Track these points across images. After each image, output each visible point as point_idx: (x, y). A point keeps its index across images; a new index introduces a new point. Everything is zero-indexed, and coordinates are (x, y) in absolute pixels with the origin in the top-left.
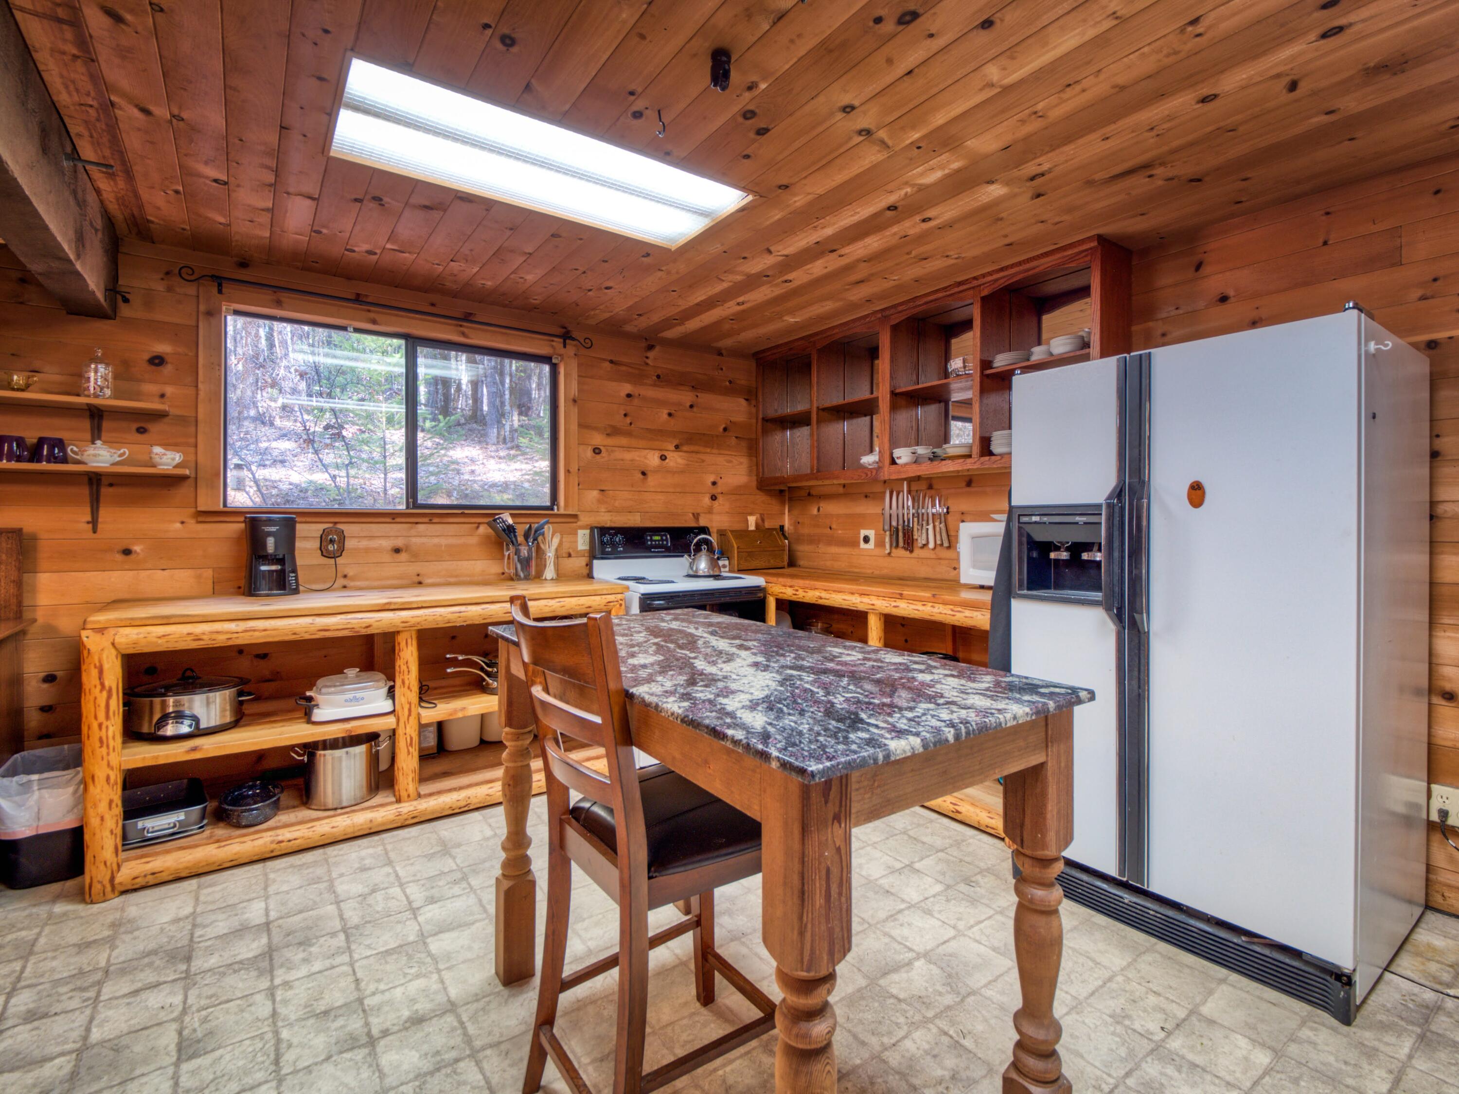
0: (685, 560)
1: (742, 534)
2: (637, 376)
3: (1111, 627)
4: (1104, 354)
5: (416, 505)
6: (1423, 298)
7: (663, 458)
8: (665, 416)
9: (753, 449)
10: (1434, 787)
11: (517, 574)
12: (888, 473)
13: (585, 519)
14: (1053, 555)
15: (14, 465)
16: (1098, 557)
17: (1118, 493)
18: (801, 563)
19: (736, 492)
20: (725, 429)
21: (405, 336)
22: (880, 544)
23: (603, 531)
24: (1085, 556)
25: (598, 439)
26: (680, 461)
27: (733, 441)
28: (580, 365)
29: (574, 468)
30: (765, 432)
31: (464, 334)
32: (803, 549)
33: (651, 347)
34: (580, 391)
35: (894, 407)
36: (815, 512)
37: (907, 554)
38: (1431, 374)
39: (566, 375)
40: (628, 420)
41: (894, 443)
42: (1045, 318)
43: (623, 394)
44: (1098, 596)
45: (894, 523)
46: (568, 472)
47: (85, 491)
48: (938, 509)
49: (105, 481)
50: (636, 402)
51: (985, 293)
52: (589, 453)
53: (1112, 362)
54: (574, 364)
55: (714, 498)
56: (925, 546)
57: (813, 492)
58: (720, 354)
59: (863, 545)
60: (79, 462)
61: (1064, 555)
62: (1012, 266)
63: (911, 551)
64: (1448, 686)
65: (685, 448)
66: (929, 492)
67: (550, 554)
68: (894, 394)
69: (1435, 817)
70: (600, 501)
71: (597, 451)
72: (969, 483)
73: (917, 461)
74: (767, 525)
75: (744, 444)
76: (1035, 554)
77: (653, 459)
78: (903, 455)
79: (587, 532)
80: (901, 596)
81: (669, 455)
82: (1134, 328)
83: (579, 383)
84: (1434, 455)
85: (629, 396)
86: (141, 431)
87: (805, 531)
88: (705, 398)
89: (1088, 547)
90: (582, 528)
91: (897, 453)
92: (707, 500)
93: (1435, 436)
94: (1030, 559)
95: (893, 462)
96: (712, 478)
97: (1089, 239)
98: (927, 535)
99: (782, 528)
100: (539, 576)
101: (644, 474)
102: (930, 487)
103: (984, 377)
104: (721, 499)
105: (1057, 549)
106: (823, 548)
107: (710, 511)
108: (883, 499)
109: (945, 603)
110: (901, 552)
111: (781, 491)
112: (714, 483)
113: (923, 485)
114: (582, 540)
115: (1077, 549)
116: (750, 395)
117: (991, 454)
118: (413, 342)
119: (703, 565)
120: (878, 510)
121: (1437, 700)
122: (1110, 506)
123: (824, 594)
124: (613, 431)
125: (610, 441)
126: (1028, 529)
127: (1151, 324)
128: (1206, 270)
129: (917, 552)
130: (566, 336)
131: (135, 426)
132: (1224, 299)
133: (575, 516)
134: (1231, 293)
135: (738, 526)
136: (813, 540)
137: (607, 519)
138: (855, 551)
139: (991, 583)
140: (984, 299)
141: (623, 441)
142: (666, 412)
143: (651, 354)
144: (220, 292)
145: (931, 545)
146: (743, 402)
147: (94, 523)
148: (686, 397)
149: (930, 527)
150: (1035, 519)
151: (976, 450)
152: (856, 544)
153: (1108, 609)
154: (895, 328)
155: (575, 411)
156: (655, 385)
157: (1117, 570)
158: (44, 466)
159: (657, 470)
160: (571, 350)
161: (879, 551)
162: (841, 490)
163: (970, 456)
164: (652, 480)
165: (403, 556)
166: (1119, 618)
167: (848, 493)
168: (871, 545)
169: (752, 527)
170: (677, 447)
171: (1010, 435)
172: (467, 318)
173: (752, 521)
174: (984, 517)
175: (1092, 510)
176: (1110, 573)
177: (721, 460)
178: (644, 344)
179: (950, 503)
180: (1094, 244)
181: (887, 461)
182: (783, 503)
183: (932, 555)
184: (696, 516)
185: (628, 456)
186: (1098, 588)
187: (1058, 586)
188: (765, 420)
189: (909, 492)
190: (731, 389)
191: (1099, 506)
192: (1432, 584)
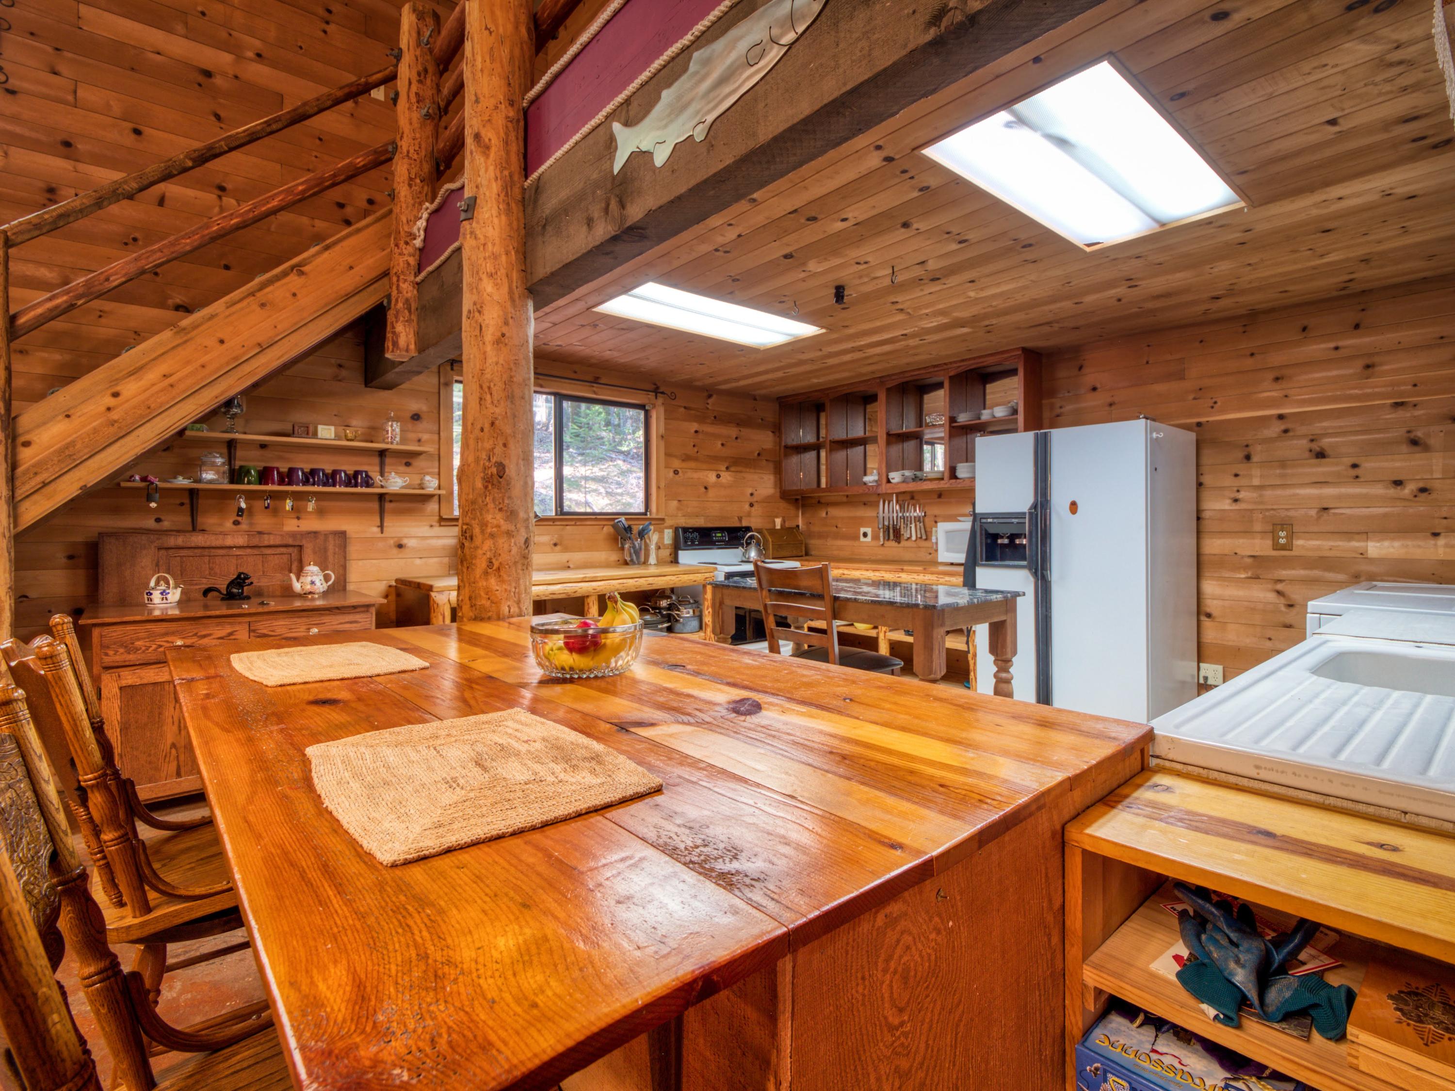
0: (740, 550)
1: (773, 531)
2: (701, 419)
3: (1032, 579)
4: (1027, 429)
5: (563, 513)
6: (1195, 399)
7: (718, 476)
8: (719, 446)
9: (778, 470)
10: (1202, 665)
11: (632, 560)
12: (884, 488)
13: (669, 522)
14: (999, 541)
15: (343, 489)
16: (1024, 541)
17: (1035, 506)
18: (813, 553)
19: (767, 500)
20: (759, 454)
21: (555, 394)
22: (875, 537)
23: (685, 530)
24: (1017, 541)
25: (677, 464)
26: (729, 478)
27: (764, 463)
28: (666, 411)
29: (662, 485)
30: (786, 455)
31: (595, 393)
32: (814, 542)
33: (710, 396)
34: (666, 429)
35: (889, 443)
36: (824, 515)
37: (896, 544)
38: (1197, 441)
39: (657, 419)
40: (696, 449)
41: (889, 469)
42: (988, 386)
43: (693, 431)
44: (1024, 563)
45: (886, 523)
46: (658, 488)
47: (375, 505)
48: (918, 513)
49: (388, 498)
50: (701, 436)
51: (952, 374)
52: (671, 474)
53: (1030, 436)
54: (662, 410)
55: (751, 505)
56: (909, 539)
57: (822, 501)
58: (755, 399)
59: (862, 539)
60: (382, 487)
61: (1006, 541)
62: (970, 359)
63: (899, 543)
64: (1208, 610)
65: (732, 469)
66: (912, 502)
67: (653, 547)
68: (889, 435)
69: (1202, 681)
70: (678, 509)
71: (676, 472)
72: (940, 496)
73: (904, 481)
74: (787, 525)
75: (771, 465)
76: (989, 541)
77: (712, 477)
78: (896, 477)
79: (670, 531)
80: (902, 570)
81: (722, 474)
82: (1044, 402)
83: (666, 424)
84: (1200, 485)
85: (696, 432)
86: (408, 464)
87: (815, 529)
88: (746, 432)
89: (1019, 536)
90: (667, 528)
91: (892, 475)
92: (747, 506)
93: (1199, 474)
94: (987, 544)
95: (888, 481)
96: (750, 491)
97: (1017, 349)
98: (912, 531)
99: (798, 526)
100: (645, 563)
101: (706, 488)
102: (912, 498)
103: (951, 427)
104: (756, 505)
105: (1002, 537)
106: (830, 542)
107: (749, 515)
108: (878, 506)
109: (932, 573)
110: (893, 544)
111: (797, 500)
112: (752, 494)
113: (908, 497)
114: (668, 536)
115: (1012, 537)
116: (777, 429)
117: (956, 478)
118: (560, 398)
119: (753, 554)
120: (874, 514)
121: (1203, 618)
122: (1030, 513)
123: (846, 572)
124: (687, 458)
125: (684, 465)
126: (985, 526)
127: (1053, 400)
128: (1085, 370)
129: (904, 543)
130: (656, 391)
131: (404, 461)
132: (1094, 389)
133: (663, 520)
134: (1098, 386)
135: (769, 526)
136: (821, 536)
137: (683, 522)
138: (856, 544)
139: (963, 561)
140: (950, 377)
141: (693, 464)
142: (719, 443)
143: (710, 401)
144: (452, 369)
145: (914, 538)
146: (771, 434)
147: (381, 526)
148: (733, 431)
149: (913, 526)
150: (990, 520)
151: (947, 475)
152: (856, 538)
153: (1030, 570)
154: (889, 390)
155: (662, 444)
156: (712, 424)
157: (1034, 548)
158: (359, 490)
159: (715, 485)
160: (660, 401)
161: (875, 543)
162: (845, 499)
163: (942, 479)
164: (711, 493)
165: (558, 548)
166: (1035, 574)
167: (851, 501)
168: (869, 539)
169: (778, 527)
170: (727, 468)
171: (974, 467)
172: (596, 381)
173: (778, 522)
174: (953, 518)
175: (1021, 515)
176: (1030, 549)
177: (756, 477)
178: (706, 394)
179: (926, 509)
180: (1020, 352)
181: (884, 481)
182: (798, 509)
183: (914, 545)
184: (740, 519)
185: (696, 475)
186: (1024, 559)
187: (1002, 559)
188: (786, 447)
189: (897, 502)
190: (761, 425)
191: (1024, 513)
192: (1198, 555)
